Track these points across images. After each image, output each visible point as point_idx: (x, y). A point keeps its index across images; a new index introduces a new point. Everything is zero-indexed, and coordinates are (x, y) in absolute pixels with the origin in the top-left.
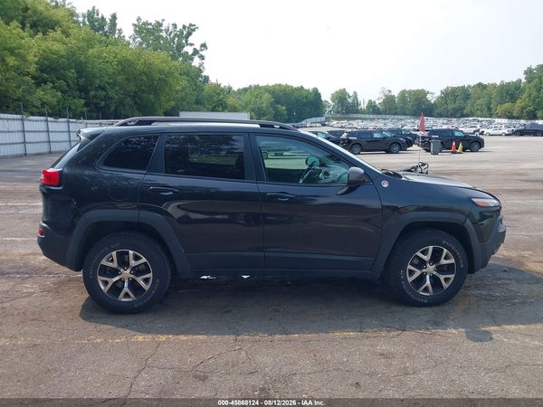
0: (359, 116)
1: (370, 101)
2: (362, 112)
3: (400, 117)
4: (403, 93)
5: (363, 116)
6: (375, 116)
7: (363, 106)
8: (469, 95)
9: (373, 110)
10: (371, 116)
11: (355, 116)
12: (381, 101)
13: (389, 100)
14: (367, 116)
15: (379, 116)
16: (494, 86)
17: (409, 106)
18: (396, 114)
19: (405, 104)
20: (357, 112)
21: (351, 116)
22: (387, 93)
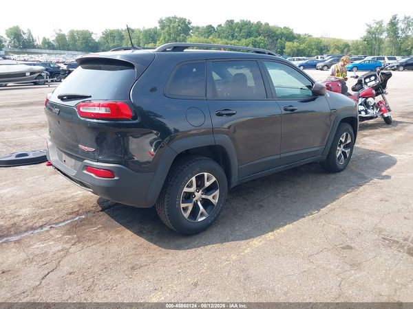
0: (36, 50)
1: (44, 38)
2: (39, 48)
3: (73, 52)
4: (72, 33)
5: (40, 51)
6: (51, 51)
7: (39, 42)
8: (123, 36)
9: (48, 45)
10: (48, 51)
11: (33, 50)
12: (54, 38)
13: (61, 38)
14: (44, 51)
15: (55, 52)
16: (139, 30)
17: (78, 43)
18: (69, 50)
19: (75, 41)
20: (34, 47)
21: (29, 50)
22: (58, 32)
